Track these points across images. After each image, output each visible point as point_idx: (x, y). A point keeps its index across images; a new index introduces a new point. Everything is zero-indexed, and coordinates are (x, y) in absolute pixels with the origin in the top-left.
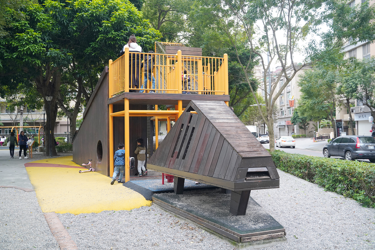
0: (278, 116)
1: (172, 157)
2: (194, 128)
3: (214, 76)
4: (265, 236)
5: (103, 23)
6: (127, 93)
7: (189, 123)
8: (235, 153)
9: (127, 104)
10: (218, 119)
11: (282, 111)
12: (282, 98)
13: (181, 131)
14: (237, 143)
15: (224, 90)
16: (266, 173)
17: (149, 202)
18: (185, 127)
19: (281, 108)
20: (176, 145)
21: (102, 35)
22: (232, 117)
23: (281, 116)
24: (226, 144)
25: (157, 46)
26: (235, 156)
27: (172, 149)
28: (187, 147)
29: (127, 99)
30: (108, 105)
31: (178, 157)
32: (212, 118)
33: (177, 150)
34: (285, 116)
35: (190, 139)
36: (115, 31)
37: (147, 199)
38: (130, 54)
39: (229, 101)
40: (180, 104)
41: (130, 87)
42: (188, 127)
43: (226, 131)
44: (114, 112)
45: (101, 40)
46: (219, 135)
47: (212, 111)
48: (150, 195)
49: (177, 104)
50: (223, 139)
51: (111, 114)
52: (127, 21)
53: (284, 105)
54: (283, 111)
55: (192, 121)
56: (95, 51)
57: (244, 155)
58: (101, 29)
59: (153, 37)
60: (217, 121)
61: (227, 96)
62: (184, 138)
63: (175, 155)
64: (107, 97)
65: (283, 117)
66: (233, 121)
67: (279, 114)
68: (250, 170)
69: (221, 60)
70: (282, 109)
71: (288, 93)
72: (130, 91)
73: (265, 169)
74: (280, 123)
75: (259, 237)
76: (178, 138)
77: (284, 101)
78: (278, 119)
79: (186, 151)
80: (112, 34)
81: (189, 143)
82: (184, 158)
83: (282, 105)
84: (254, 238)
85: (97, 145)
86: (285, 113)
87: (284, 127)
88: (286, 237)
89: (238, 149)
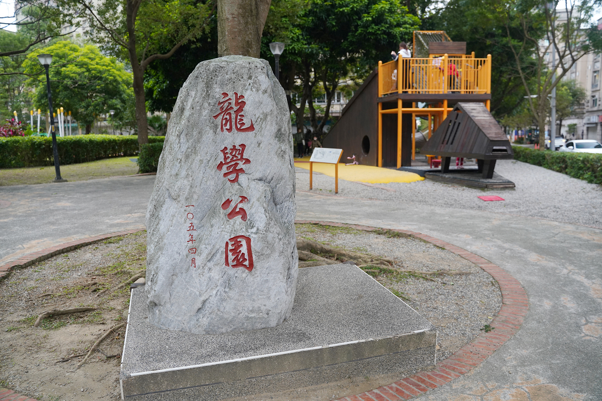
0: (587, 108)
1: (443, 143)
2: (459, 123)
3: (478, 71)
4: (502, 186)
5: (364, 17)
6: (400, 94)
7: (456, 119)
8: (486, 138)
9: (400, 103)
10: (477, 116)
11: (593, 99)
12: (597, 78)
13: (449, 125)
14: (489, 132)
15: (487, 89)
16: (505, 150)
17: (423, 178)
18: (453, 122)
19: (594, 94)
20: (446, 135)
21: (362, 29)
22: (488, 115)
23: (591, 107)
24: (481, 133)
25: (416, 36)
26: (486, 140)
27: (443, 139)
28: (455, 136)
29: (400, 99)
30: (378, 104)
31: (447, 144)
32: (473, 116)
33: (447, 139)
34: (599, 107)
35: (457, 131)
36: (376, 25)
37: (421, 176)
38: (403, 60)
39: (490, 100)
40: (446, 103)
41: (403, 89)
42: (455, 122)
43: (482, 125)
44: (383, 109)
45: (360, 34)
46: (477, 128)
47: (473, 111)
48: (423, 174)
49: (443, 103)
50: (479, 130)
51: (381, 111)
52: (388, 13)
53: (598, 88)
54: (596, 99)
55: (458, 118)
56: (351, 46)
57: (491, 139)
58: (359, 23)
59: (412, 25)
60: (477, 118)
61: (489, 94)
62: (452, 130)
63: (445, 142)
64: (376, 96)
65: (595, 109)
66: (488, 118)
67: (589, 104)
68: (495, 148)
69: (484, 61)
70: (593, 97)
71: (595, 72)
72: (403, 92)
73: (504, 148)
74: (589, 120)
75: (498, 186)
76: (447, 130)
77: (599, 83)
78: (588, 112)
79: (453, 139)
80: (373, 28)
81: (456, 134)
82: (452, 143)
83: (594, 89)
84: (495, 186)
85: (362, 140)
86: (598, 103)
87: (594, 125)
88: (515, 188)
89: (488, 136)
